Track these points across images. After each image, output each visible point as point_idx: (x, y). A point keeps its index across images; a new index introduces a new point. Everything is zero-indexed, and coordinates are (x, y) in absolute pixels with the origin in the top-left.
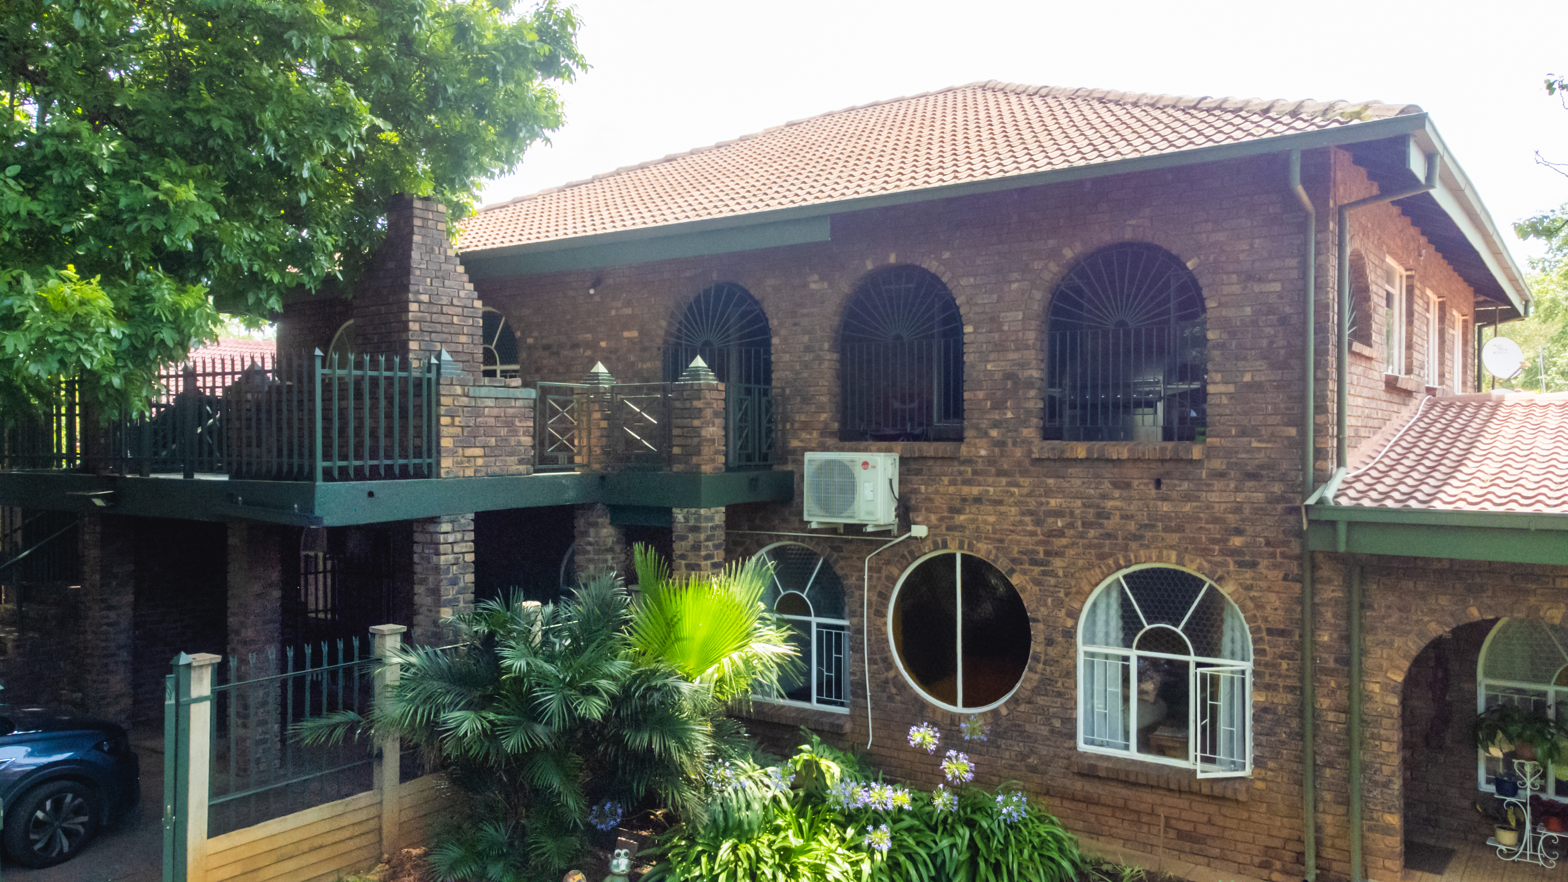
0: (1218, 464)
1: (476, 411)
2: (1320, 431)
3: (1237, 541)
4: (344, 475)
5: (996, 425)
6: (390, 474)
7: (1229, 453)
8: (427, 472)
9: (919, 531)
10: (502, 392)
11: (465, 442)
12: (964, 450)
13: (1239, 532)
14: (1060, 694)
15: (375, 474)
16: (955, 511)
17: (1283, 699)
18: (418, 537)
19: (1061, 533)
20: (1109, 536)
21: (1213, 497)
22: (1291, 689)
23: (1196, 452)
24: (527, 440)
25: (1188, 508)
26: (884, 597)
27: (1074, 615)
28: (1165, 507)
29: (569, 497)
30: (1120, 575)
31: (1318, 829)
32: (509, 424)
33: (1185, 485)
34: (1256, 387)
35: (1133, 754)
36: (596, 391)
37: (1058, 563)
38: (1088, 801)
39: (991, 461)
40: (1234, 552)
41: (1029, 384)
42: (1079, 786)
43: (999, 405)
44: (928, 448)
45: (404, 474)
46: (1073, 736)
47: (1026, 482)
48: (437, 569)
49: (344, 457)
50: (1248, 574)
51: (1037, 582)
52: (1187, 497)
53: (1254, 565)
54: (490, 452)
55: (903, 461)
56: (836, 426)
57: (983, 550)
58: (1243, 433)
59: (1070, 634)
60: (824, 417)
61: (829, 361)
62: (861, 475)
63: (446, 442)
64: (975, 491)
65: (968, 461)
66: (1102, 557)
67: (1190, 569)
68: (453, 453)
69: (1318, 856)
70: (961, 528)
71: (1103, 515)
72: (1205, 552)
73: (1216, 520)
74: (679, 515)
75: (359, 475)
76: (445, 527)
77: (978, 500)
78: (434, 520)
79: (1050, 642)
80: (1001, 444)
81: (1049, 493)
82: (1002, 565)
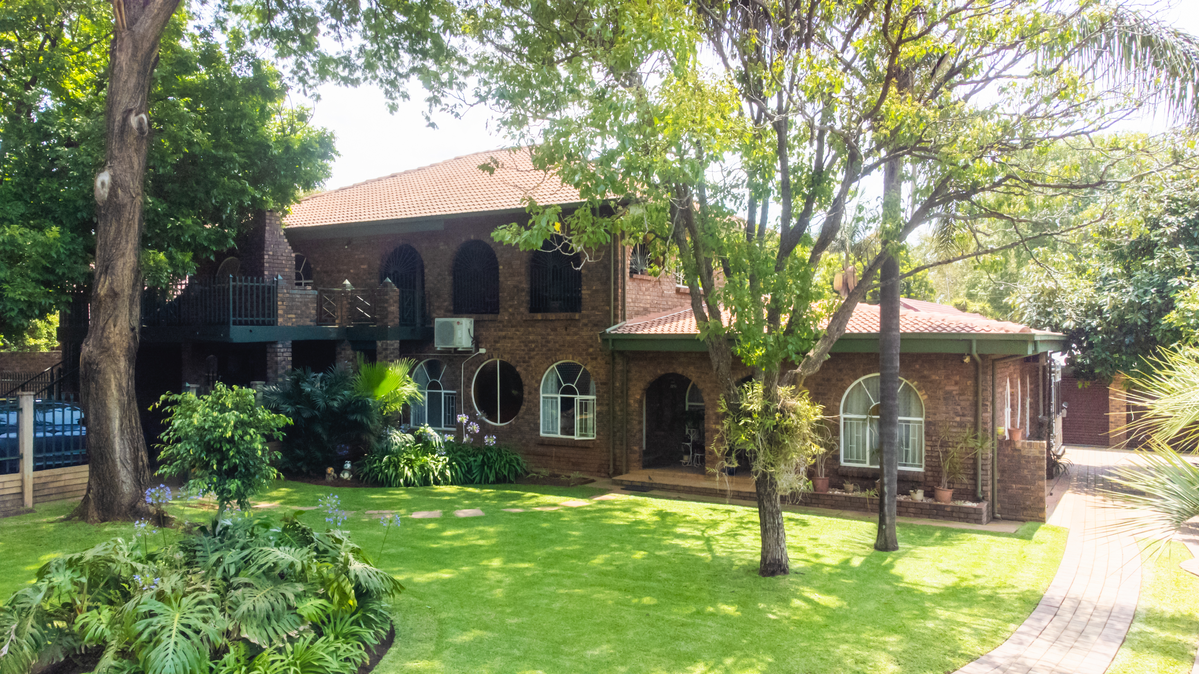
0: (585, 321)
1: (293, 299)
2: (616, 308)
3: (591, 350)
4: (240, 323)
5: (511, 306)
6: (258, 324)
7: (588, 316)
8: (273, 323)
9: (482, 351)
10: (304, 292)
11: (287, 312)
12: (499, 317)
13: (591, 346)
14: (533, 414)
15: (252, 323)
16: (496, 342)
17: (605, 408)
18: (269, 350)
19: (533, 350)
20: (549, 350)
21: (584, 334)
22: (608, 405)
23: (577, 316)
24: (314, 312)
25: (575, 338)
26: (470, 380)
27: (539, 382)
28: (568, 338)
29: (333, 336)
30: (554, 365)
31: (614, 455)
32: (306, 305)
33: (575, 329)
34: (596, 291)
35: (559, 435)
36: (344, 292)
37: (532, 362)
38: (544, 455)
39: (509, 321)
40: (591, 354)
41: (523, 290)
42: (540, 449)
43: (512, 299)
44: (486, 317)
45: (264, 323)
46: (539, 430)
47: (522, 329)
48: (276, 363)
49: (240, 316)
50: (594, 362)
51: (525, 370)
52: (576, 334)
53: (596, 359)
54: (298, 316)
55: (476, 323)
56: (452, 308)
57: (507, 358)
58: (593, 309)
59: (537, 390)
60: (446, 304)
61: (449, 279)
62: (457, 327)
63: (280, 312)
64: (504, 333)
65: (501, 322)
66: (547, 358)
67: (576, 362)
68: (282, 316)
69: (614, 465)
70: (498, 349)
71: (548, 342)
72: (580, 355)
73: (585, 342)
74: (379, 344)
75: (246, 323)
76: (280, 346)
77: (505, 337)
78: (275, 343)
79: (530, 393)
80: (512, 314)
81: (529, 333)
82: (513, 363)
